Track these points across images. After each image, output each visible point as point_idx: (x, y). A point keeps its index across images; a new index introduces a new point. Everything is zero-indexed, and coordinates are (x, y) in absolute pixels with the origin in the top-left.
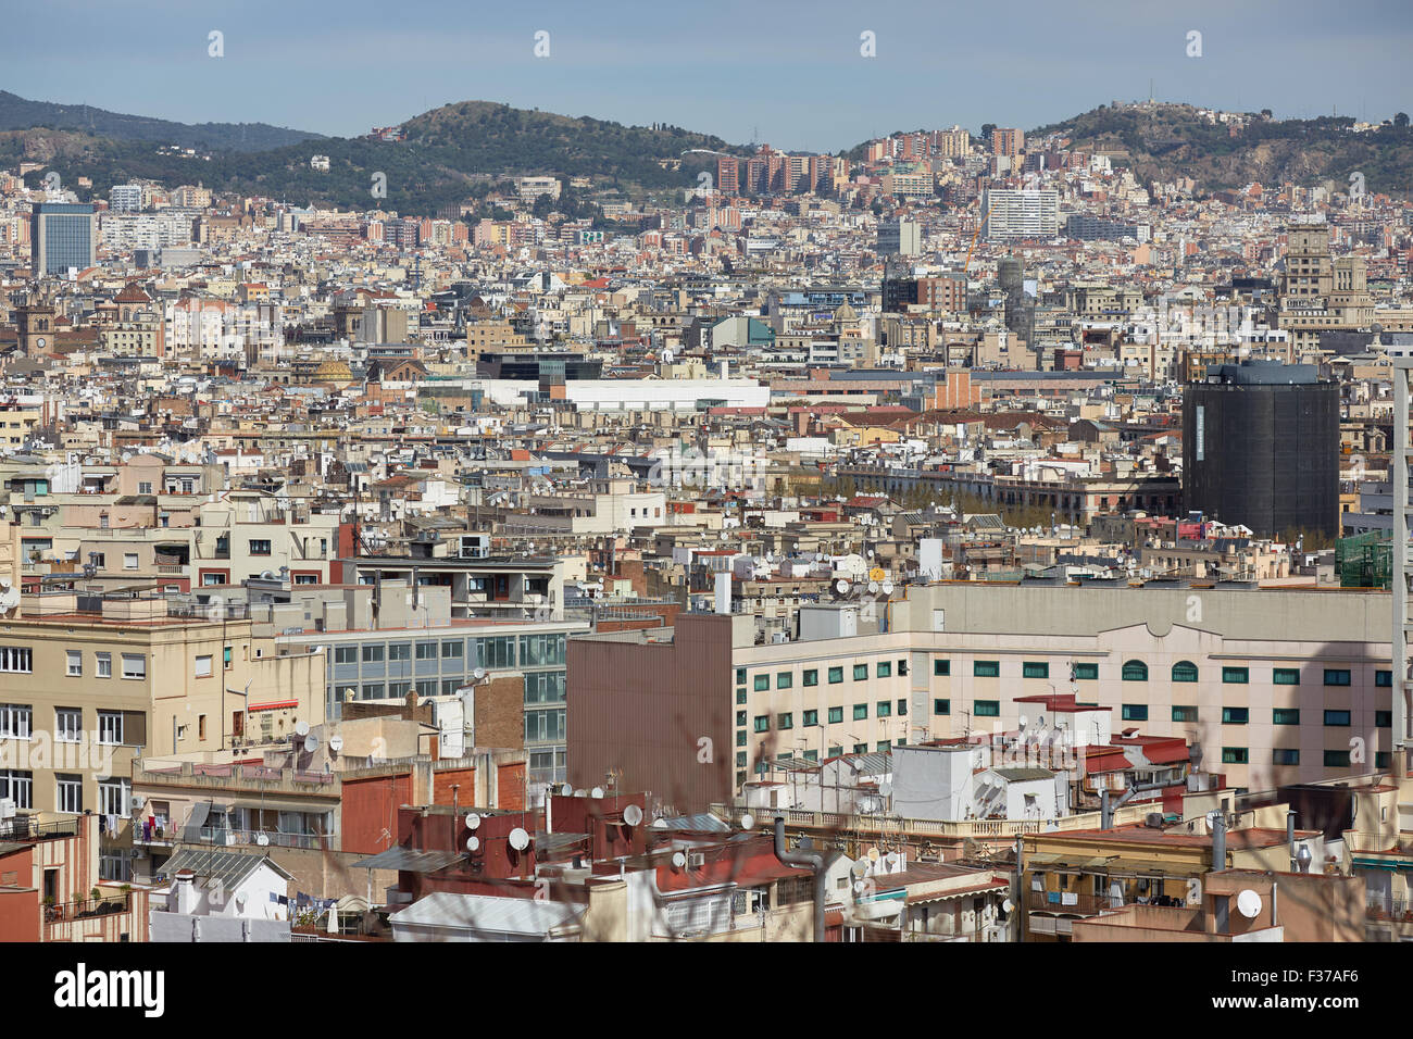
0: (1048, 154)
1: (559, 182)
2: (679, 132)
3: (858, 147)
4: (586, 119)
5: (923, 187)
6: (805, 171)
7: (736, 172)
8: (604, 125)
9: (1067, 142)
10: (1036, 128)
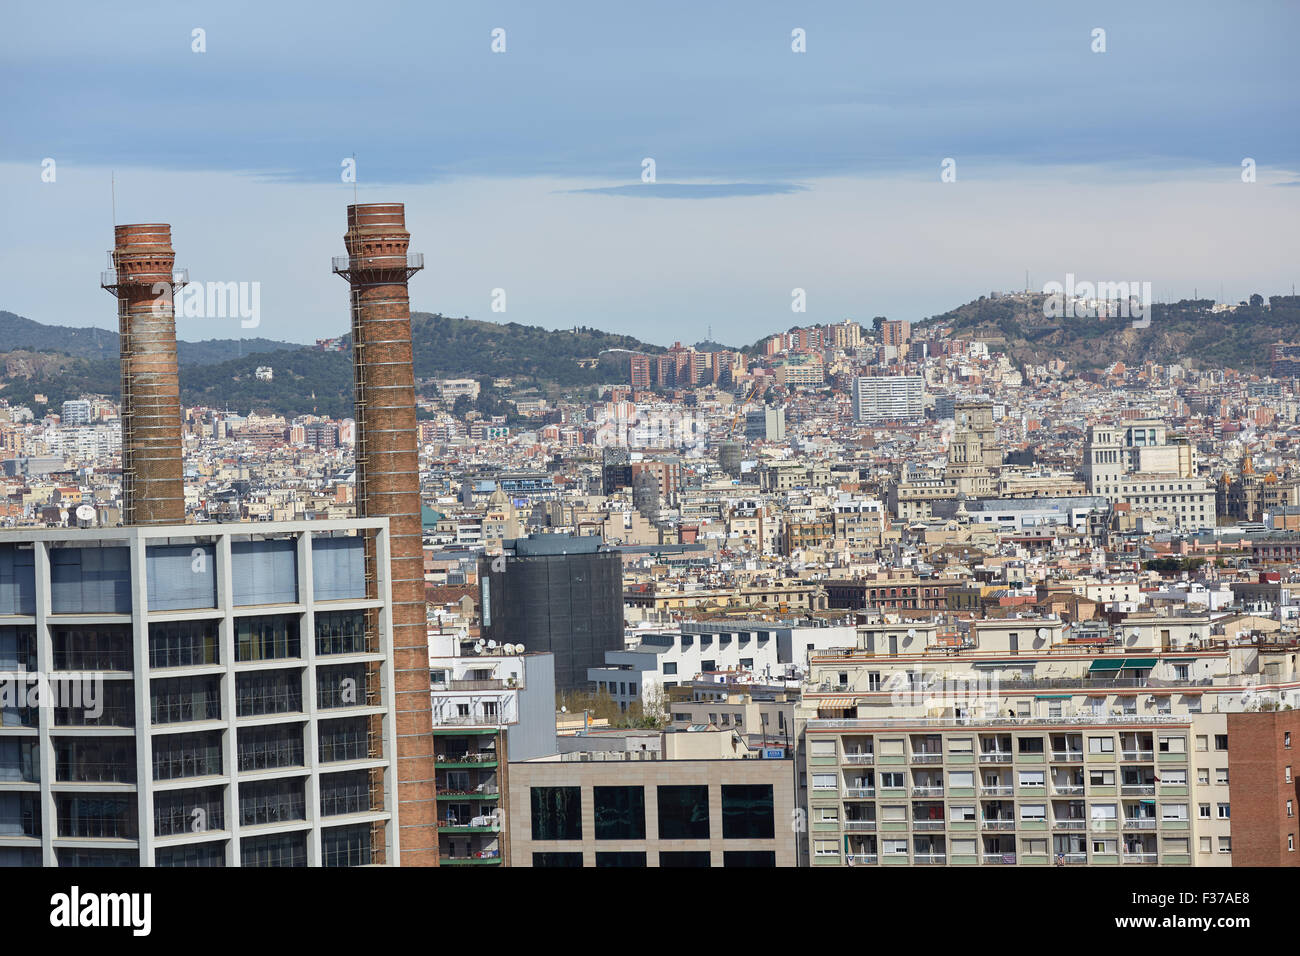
0: (931, 342)
1: (478, 384)
2: (597, 334)
3: (759, 342)
4: (512, 325)
5: (813, 376)
6: (709, 365)
7: (647, 368)
8: (529, 330)
9: (950, 331)
10: (922, 319)
